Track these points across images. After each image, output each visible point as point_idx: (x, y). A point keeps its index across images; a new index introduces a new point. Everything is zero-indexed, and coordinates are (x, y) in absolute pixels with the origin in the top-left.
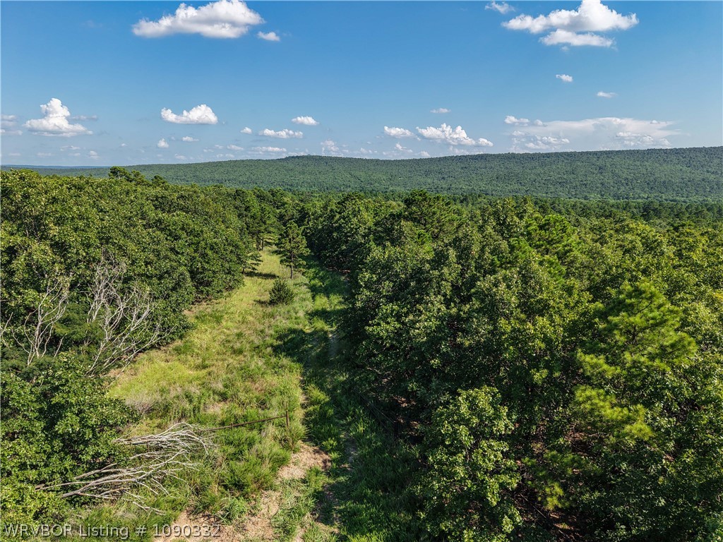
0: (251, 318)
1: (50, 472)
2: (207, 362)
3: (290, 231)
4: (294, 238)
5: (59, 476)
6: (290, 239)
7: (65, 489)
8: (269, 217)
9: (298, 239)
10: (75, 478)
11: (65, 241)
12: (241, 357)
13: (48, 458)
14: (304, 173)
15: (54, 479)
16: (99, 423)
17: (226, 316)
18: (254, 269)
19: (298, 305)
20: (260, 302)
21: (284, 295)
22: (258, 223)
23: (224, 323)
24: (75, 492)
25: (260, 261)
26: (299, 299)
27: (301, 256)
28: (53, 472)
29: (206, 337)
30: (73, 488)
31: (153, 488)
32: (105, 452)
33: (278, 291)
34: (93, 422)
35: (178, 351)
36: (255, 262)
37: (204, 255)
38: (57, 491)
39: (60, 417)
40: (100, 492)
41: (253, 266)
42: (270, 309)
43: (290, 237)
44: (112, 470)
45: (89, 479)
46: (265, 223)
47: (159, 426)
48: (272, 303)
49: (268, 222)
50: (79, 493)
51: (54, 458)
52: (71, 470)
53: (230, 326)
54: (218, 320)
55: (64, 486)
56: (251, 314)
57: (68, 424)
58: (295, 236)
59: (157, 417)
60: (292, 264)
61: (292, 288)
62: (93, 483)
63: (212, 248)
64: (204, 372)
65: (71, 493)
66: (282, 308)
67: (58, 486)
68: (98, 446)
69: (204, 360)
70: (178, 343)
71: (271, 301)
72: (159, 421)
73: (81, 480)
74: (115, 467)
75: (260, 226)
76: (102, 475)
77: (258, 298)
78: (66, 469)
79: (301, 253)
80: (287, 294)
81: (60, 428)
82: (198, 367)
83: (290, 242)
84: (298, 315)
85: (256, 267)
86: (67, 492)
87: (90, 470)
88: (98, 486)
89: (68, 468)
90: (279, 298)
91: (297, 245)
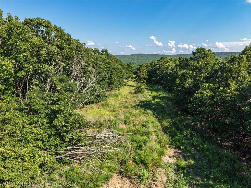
0: (129, 97)
1: (50, 145)
2: (115, 110)
3: (141, 68)
4: (142, 71)
5: (54, 147)
6: (141, 72)
7: (56, 154)
9: (144, 72)
10: (61, 149)
11: (62, 46)
12: (128, 109)
13: (49, 137)
14: (138, 60)
15: (52, 149)
16: (74, 122)
17: (119, 96)
18: (126, 83)
19: (147, 94)
21: (140, 90)
24: (61, 156)
25: (129, 80)
28: (51, 145)
30: (60, 154)
31: (99, 159)
32: (76, 138)
33: (138, 88)
34: (71, 121)
35: (103, 105)
36: (127, 80)
37: (111, 72)
38: (53, 155)
39: (56, 117)
40: (73, 158)
42: (136, 95)
44: (79, 148)
45: (67, 150)
47: (98, 131)
48: (135, 93)
49: (129, 70)
50: (63, 157)
51: (52, 138)
52: (60, 145)
53: (121, 99)
54: (117, 96)
55: (56, 153)
57: (59, 121)
59: (97, 128)
60: (141, 81)
62: (69, 153)
63: (114, 69)
64: (114, 113)
65: (59, 157)
66: (140, 95)
67: (53, 152)
68: (73, 134)
69: (114, 109)
70: (102, 102)
72: (98, 129)
73: (64, 150)
74: (80, 146)
76: (74, 149)
77: (130, 92)
78: (57, 145)
79: (145, 77)
80: (142, 90)
81: (55, 122)
82: (111, 111)
83: (141, 73)
84: (148, 97)
86: (57, 156)
87: (68, 146)
88: (72, 154)
89: (58, 144)
91: (144, 74)
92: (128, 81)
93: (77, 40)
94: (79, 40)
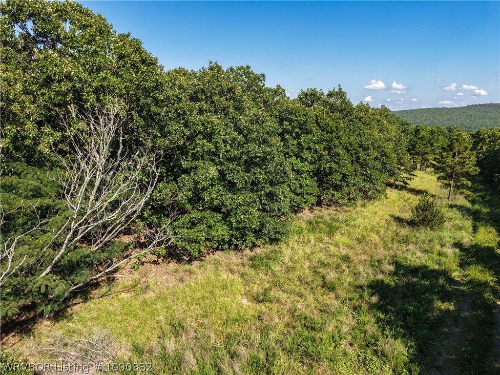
0: (375, 238)
4: (459, 153)
6: (455, 154)
8: (438, 139)
9: (465, 154)
17: (344, 229)
18: (406, 183)
19: (449, 234)
20: (399, 220)
21: (429, 216)
22: (424, 145)
23: (337, 237)
25: (414, 175)
26: (453, 226)
27: (467, 175)
29: (301, 250)
33: (423, 210)
35: (252, 262)
36: (408, 176)
41: (405, 180)
43: (456, 151)
46: (432, 145)
48: (412, 223)
49: (435, 144)
53: (341, 243)
54: (331, 230)
56: (378, 233)
58: (462, 149)
60: (452, 182)
61: (445, 210)
66: (423, 234)
71: (411, 221)
75: (427, 147)
77: (398, 214)
79: (467, 172)
80: (435, 216)
83: (453, 157)
84: (444, 250)
85: (408, 182)
90: (423, 219)
91: (464, 162)
92: (412, 177)
93: (245, 67)
94: (248, 67)
